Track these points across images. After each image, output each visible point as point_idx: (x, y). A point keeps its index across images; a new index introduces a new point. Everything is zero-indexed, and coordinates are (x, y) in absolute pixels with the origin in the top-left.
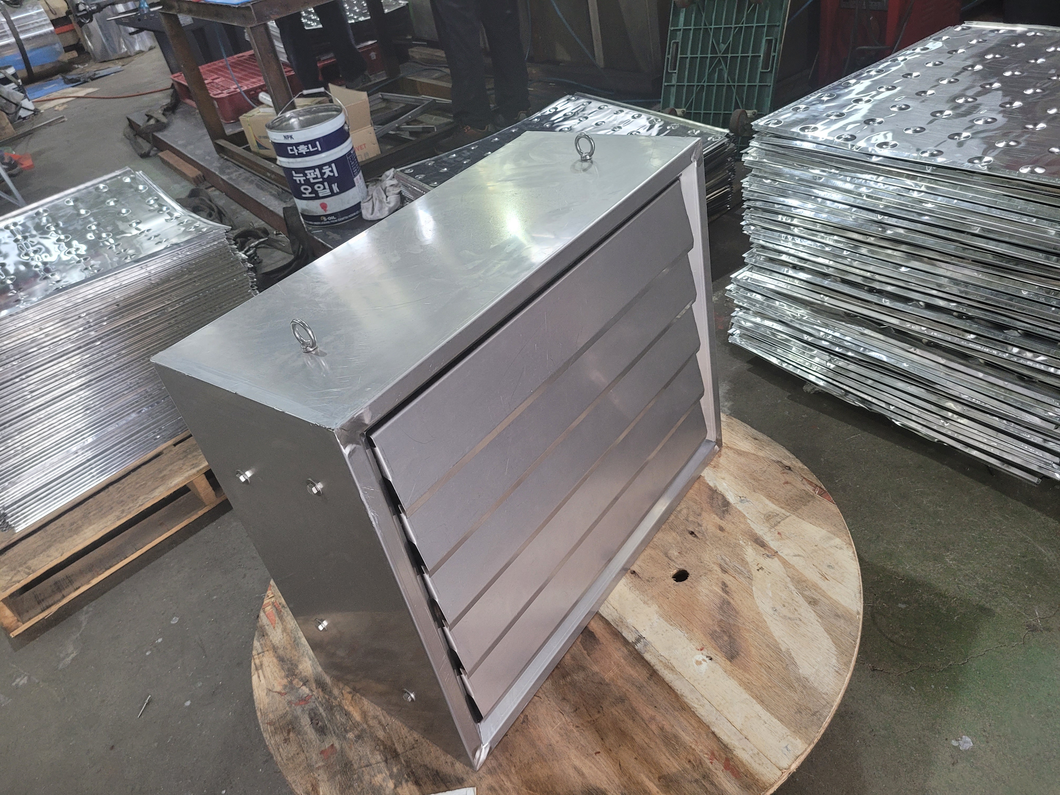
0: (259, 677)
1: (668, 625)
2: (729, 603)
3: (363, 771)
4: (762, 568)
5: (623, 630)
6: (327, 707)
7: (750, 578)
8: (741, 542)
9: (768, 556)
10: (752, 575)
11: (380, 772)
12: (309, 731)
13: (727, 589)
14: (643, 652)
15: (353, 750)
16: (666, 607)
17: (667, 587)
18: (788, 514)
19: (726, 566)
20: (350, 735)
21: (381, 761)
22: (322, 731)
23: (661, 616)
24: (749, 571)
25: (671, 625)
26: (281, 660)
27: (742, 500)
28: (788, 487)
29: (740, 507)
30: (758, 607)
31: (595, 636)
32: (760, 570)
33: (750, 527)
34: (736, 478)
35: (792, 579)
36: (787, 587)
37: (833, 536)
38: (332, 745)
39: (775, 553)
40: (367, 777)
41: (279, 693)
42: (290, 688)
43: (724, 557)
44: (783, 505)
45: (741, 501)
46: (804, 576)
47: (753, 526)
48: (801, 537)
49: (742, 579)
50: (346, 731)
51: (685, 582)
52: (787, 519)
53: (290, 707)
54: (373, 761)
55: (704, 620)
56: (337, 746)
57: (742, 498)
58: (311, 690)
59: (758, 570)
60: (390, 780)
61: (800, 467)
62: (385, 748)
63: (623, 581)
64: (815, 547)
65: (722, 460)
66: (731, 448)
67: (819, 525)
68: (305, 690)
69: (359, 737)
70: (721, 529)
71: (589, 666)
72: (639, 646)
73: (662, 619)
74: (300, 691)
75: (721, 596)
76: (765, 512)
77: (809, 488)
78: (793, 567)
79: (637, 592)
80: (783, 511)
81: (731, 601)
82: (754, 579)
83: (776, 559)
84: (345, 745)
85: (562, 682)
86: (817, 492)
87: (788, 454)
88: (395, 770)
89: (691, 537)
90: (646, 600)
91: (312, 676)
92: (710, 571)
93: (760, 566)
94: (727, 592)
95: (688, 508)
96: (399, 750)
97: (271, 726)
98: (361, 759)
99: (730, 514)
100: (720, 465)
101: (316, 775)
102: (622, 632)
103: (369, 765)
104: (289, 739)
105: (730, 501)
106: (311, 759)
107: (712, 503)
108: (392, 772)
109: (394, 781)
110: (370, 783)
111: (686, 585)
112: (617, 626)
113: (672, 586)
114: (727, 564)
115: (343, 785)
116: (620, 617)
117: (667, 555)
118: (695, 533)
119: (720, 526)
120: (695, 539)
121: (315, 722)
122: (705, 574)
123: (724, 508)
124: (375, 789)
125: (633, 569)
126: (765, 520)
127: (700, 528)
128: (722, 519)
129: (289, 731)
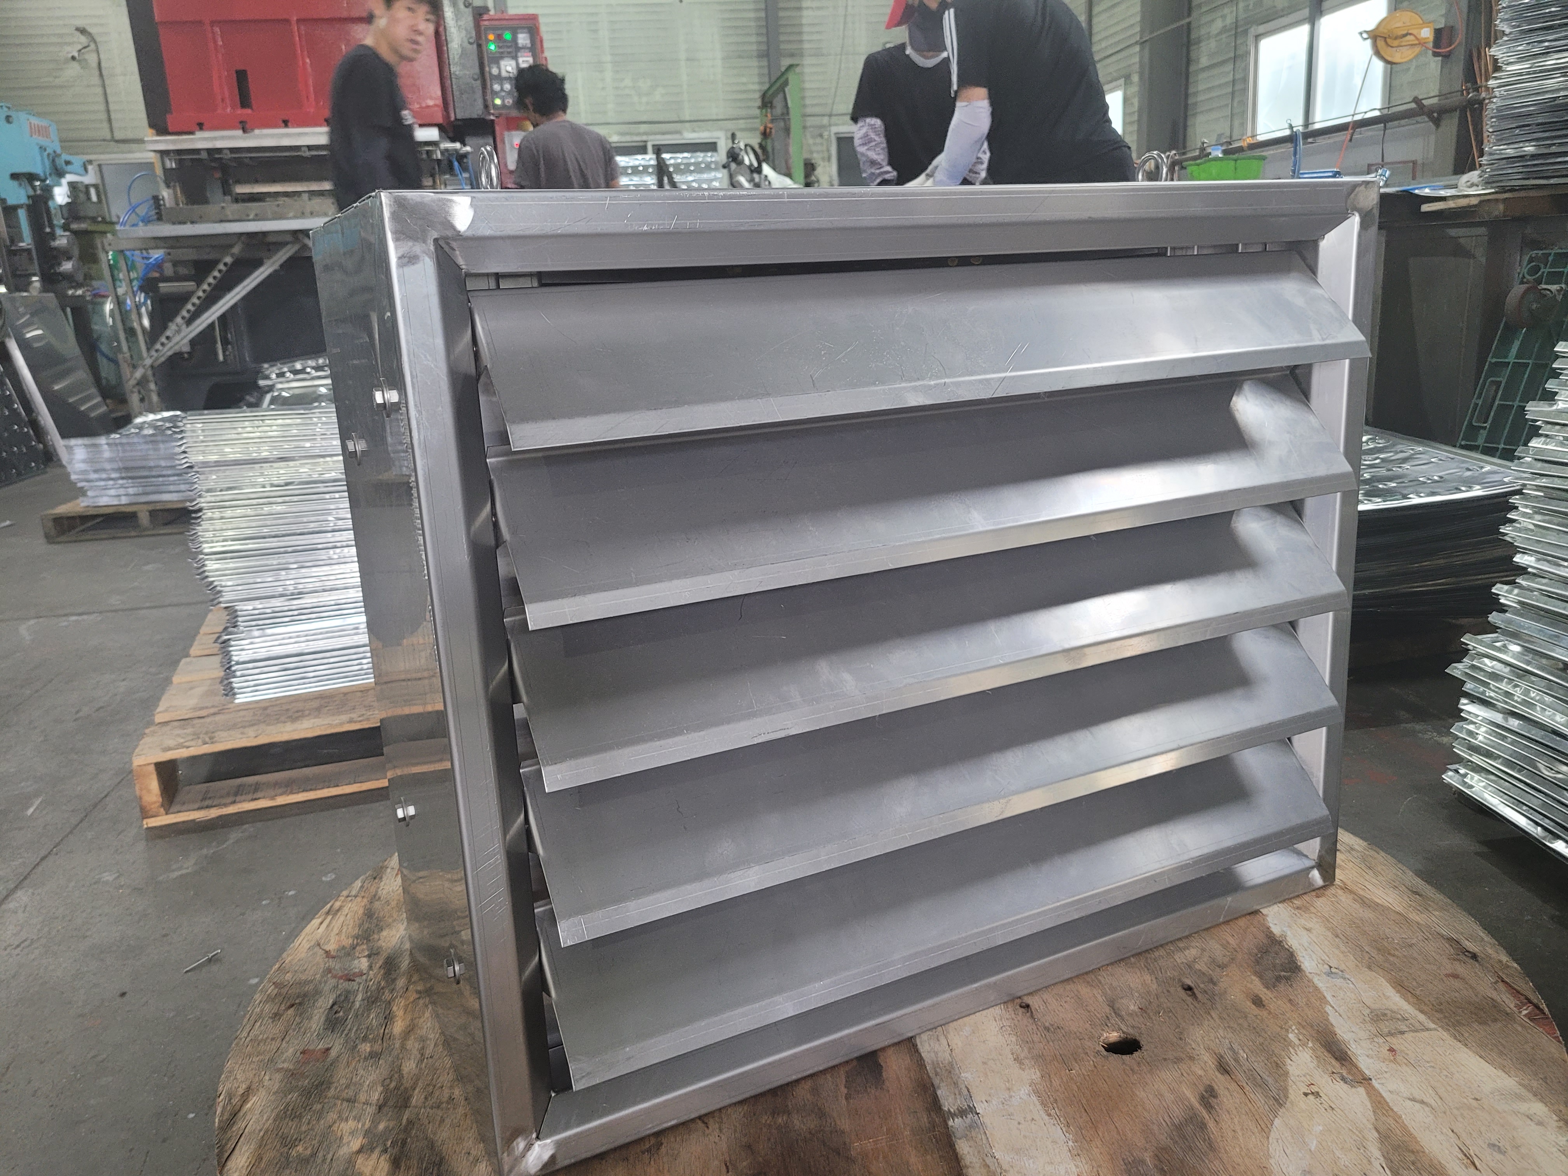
0: (321, 923)
1: (1042, 1113)
2: (1203, 1126)
3: (335, 1104)
4: (1317, 1095)
5: (943, 1085)
6: (371, 997)
7: (1279, 1101)
8: (1291, 1036)
9: (1343, 1079)
10: (1286, 1097)
11: (357, 1118)
12: (316, 1017)
13: (1213, 1101)
14: (958, 1135)
15: (351, 1068)
16: (1056, 1082)
17: (1080, 1050)
18: (1433, 1026)
19: (1232, 1062)
20: (366, 1048)
21: (374, 1102)
22: (333, 1023)
23: (1037, 1092)
24: (1285, 1090)
25: (1049, 1115)
26: (369, 914)
27: (1332, 973)
28: (1456, 984)
29: (1321, 983)
30: (1268, 1156)
31: (880, 1074)
32: (1311, 1097)
33: (1327, 1020)
34: (1337, 936)
35: (1384, 1137)
36: (1362, 1146)
37: (1530, 1096)
38: (328, 1049)
39: (1365, 1081)
40: (332, 1116)
41: (327, 953)
42: (348, 952)
43: (1235, 1047)
44: (1425, 1008)
45: (1330, 974)
46: (1417, 1142)
47: (1333, 1019)
48: (1445, 1073)
49: (1259, 1099)
50: (365, 1039)
51: (1126, 1058)
52: (1426, 1034)
53: (322, 977)
54: (362, 1097)
55: (1130, 1135)
56: (333, 1053)
57: (1333, 970)
58: (370, 967)
59: (1306, 1094)
60: (361, 1138)
61: (1500, 961)
62: (397, 1088)
63: (997, 1011)
64: (1474, 1103)
65: (1321, 904)
66: (1351, 892)
67: (1503, 1068)
68: (363, 964)
69: (374, 1056)
70: (1258, 1002)
71: (835, 1115)
72: (956, 1123)
73: (1034, 1098)
74: (356, 962)
75: (1192, 1108)
76: (1373, 1006)
77: (1509, 1002)
78: (1397, 1118)
79: (1014, 1039)
80: (1422, 1017)
81: (1211, 1124)
82: (1288, 1105)
83: (1361, 1090)
84: (344, 1058)
85: (765, 1119)
86: (1525, 1012)
87: (1482, 934)
88: (381, 1126)
89: (1182, 994)
90: (1022, 1055)
91: (389, 951)
92: (1191, 1058)
93: (1314, 1089)
94: (1209, 1107)
95: (1203, 950)
96: (414, 1101)
97: (276, 987)
98: (347, 1087)
99: (1291, 986)
100: (1312, 908)
101: (267, 1078)
102: (939, 1087)
103: (351, 1101)
104: (281, 1015)
105: (1303, 967)
106: (282, 1053)
107: (1262, 957)
108: (376, 1127)
109: (365, 1141)
110: (330, 1127)
111: (1124, 1063)
112: (937, 1074)
113: (1095, 1057)
114: (1236, 1060)
115: (290, 1109)
116: (951, 1064)
117: (1112, 1004)
118: (1195, 991)
119: (1257, 996)
120: (1189, 1000)
121: (336, 1008)
122: (1178, 1060)
123: (1283, 973)
124: (328, 1138)
125: (1028, 1000)
126: (1367, 1019)
127: (1211, 986)
128: (1268, 988)
129: (292, 1006)
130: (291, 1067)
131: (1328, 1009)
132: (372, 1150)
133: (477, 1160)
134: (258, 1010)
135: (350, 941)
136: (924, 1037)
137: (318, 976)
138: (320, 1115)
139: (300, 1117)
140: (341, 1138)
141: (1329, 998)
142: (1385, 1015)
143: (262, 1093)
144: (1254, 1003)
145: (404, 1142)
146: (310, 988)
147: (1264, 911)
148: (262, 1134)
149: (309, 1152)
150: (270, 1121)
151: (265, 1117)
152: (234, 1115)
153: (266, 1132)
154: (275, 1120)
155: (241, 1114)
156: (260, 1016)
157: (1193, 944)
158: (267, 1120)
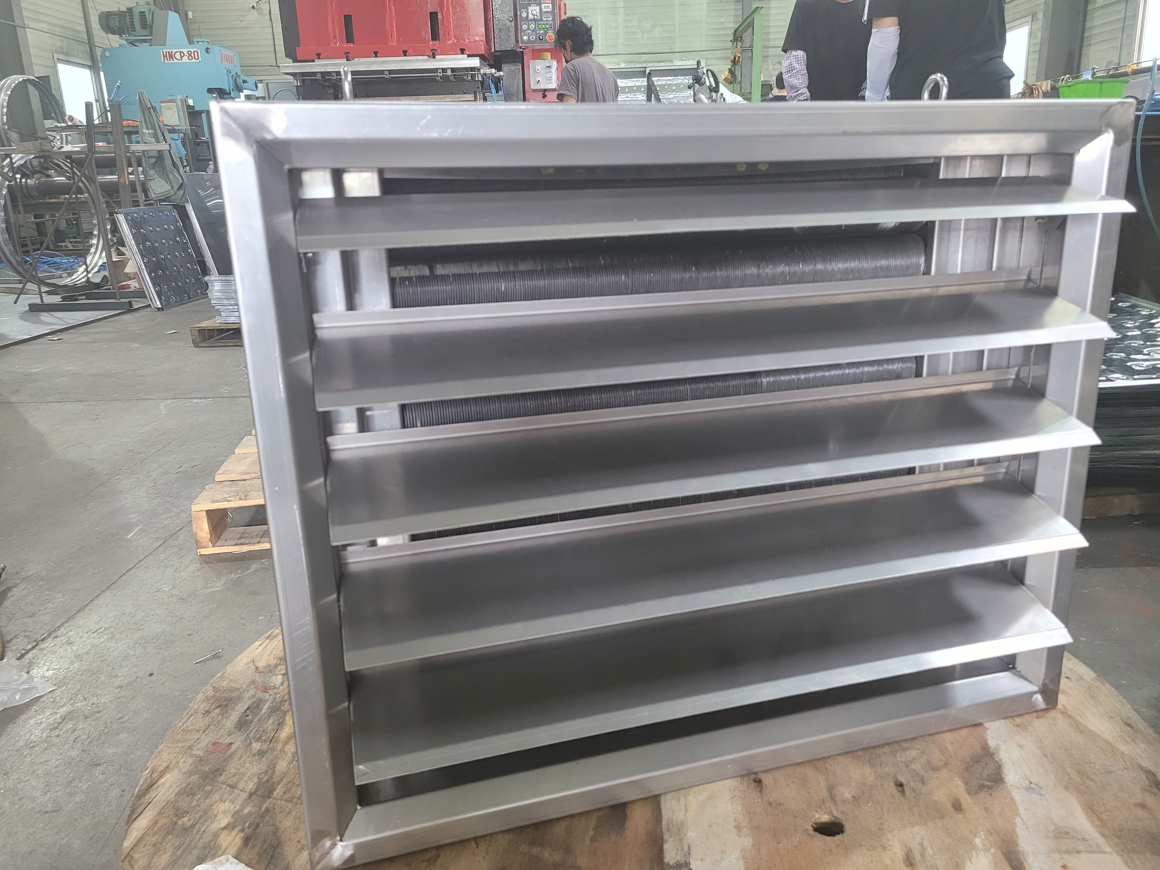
0: (260, 645)
3: (221, 788)
5: (670, 840)
6: (274, 707)
8: (977, 840)
11: (232, 801)
12: (232, 718)
15: (241, 761)
16: (764, 852)
18: (1108, 849)
20: (256, 746)
21: (248, 790)
22: (242, 724)
23: (744, 858)
27: (1030, 788)
28: (1142, 813)
29: (1018, 796)
31: (624, 823)
33: (1014, 830)
34: (1045, 755)
38: (231, 744)
40: (217, 797)
41: (257, 668)
42: (270, 670)
43: (926, 843)
44: (1107, 833)
45: (1028, 789)
47: (1019, 830)
50: (258, 740)
51: (829, 839)
52: (1099, 856)
53: (247, 686)
54: (241, 786)
56: (234, 747)
57: (1033, 786)
58: (282, 684)
60: (229, 818)
62: (267, 781)
63: (733, 783)
65: (1040, 725)
66: (1070, 717)
68: (278, 680)
69: (261, 753)
70: (957, 806)
71: (578, 852)
73: (741, 863)
74: (274, 678)
76: (1060, 824)
79: (740, 808)
80: (1100, 840)
84: (240, 752)
85: (524, 848)
88: (246, 811)
89: (893, 788)
92: (884, 848)
95: (923, 753)
96: (275, 793)
97: (214, 691)
98: (234, 776)
99: (991, 795)
100: (1030, 728)
101: (182, 760)
102: (666, 842)
103: (233, 787)
104: (210, 713)
105: (1006, 779)
106: (199, 743)
107: (972, 766)
108: (243, 810)
109: (232, 820)
110: (212, 805)
111: (825, 844)
112: (668, 830)
113: (802, 834)
114: (923, 855)
115: (189, 787)
116: (682, 823)
117: (831, 789)
118: (905, 788)
119: (958, 800)
120: (898, 795)
121: (248, 712)
122: (874, 848)
123: (987, 783)
124: (207, 815)
125: (762, 777)
126: (1051, 835)
127: (920, 785)
128: (969, 793)
129: (219, 706)
130: (201, 755)
131: (1018, 821)
132: (234, 828)
133: (303, 849)
134: (196, 707)
135: (275, 661)
136: (668, 796)
137: (244, 686)
138: (209, 794)
139: (194, 794)
140: (216, 816)
141: (1022, 811)
142: (1067, 833)
143: (176, 772)
144: (954, 806)
145: (258, 826)
146: (236, 694)
147: (986, 725)
148: (164, 803)
149: (190, 823)
150: (173, 795)
151: (171, 791)
152: (150, 786)
153: (168, 802)
154: (176, 795)
155: (155, 786)
156: (196, 712)
157: (916, 746)
158: (172, 793)
